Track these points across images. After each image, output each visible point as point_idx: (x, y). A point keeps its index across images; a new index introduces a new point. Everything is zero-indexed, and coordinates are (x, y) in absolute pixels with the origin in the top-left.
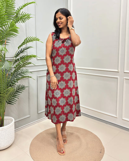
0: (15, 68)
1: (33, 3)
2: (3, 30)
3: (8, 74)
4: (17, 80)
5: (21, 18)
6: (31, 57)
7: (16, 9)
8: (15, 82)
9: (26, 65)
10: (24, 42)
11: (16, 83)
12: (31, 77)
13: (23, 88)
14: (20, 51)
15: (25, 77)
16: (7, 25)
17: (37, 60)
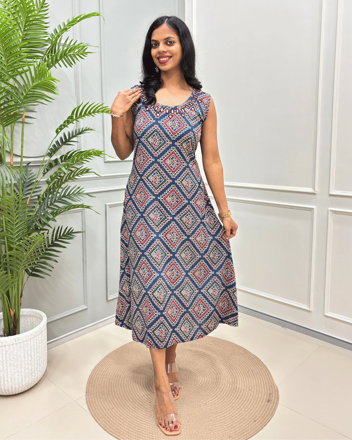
0: (48, 182)
1: (93, 15)
2: (16, 85)
3: (30, 200)
4: (52, 213)
5: (64, 55)
6: (88, 154)
7: (50, 31)
8: (48, 219)
9: (77, 175)
10: (71, 117)
11: (51, 223)
12: (88, 207)
13: (69, 234)
14: (61, 139)
15: (75, 207)
16: (28, 73)
17: (105, 162)
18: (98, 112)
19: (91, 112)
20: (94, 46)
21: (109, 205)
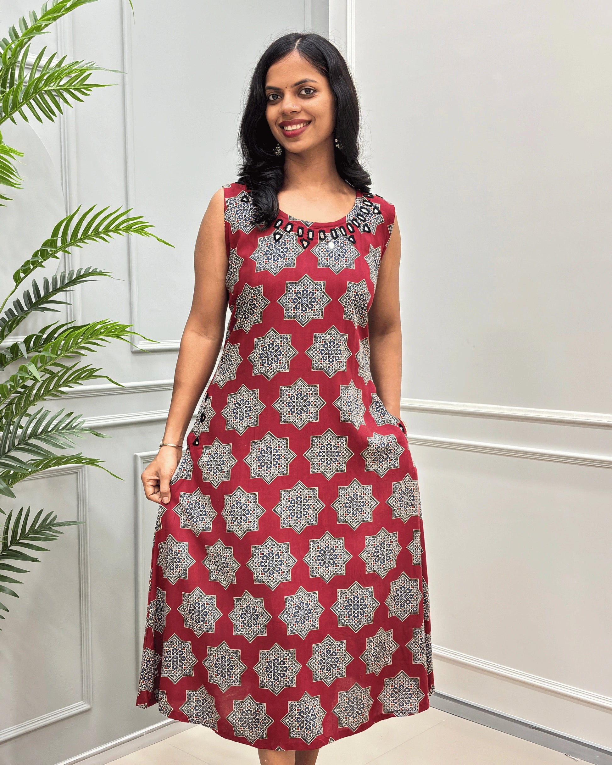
4: (5, 478)
5: (34, 91)
6: (93, 333)
9: (65, 384)
10: (51, 243)
12: (93, 462)
13: (46, 528)
14: (27, 295)
15: (59, 461)
17: (134, 353)
18: (117, 230)
19: (100, 230)
20: (107, 70)
21: (142, 458)
